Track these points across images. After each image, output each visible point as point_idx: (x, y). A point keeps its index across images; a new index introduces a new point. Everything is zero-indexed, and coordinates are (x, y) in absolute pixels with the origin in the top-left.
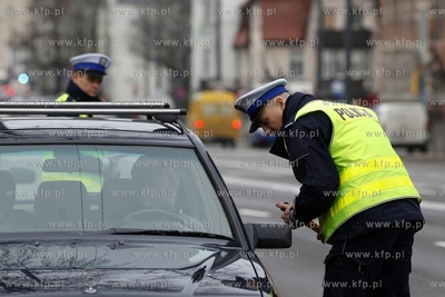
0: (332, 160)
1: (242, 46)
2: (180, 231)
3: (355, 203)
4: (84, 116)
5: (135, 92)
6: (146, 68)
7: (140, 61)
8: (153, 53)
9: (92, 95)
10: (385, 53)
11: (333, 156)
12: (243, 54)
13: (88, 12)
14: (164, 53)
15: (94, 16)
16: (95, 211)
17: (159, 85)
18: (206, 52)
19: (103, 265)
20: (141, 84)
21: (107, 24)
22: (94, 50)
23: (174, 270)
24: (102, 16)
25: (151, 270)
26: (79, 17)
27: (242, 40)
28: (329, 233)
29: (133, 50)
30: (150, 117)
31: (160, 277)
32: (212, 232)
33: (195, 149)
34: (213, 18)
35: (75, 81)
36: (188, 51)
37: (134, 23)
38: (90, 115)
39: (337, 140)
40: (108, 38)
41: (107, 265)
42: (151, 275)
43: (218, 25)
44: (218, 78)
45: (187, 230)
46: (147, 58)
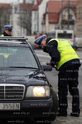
0: (58, 51)
1: (44, 24)
2: (26, 67)
3: (64, 60)
4: (7, 40)
5: (18, 34)
6: (21, 29)
7: (20, 27)
8: (23, 25)
9: (9, 35)
10: (77, 26)
11: (58, 50)
12: (44, 26)
13: (7, 15)
14: (25, 25)
15: (9, 16)
16: (6, 62)
17: (24, 33)
18: (35, 25)
19: (8, 75)
20: (20, 33)
21: (12, 18)
22: (9, 24)
23: (25, 76)
24: (11, 16)
25: (20, 76)
26: (5, 17)
27: (44, 22)
28: (58, 68)
29: (18, 24)
30: (19, 40)
31: (22, 78)
32: (34, 67)
33: (30, 48)
34: (37, 17)
35: (5, 31)
36: (31, 25)
37: (18, 18)
38: (9, 40)
39: (59, 46)
40: (12, 22)
41: (9, 75)
42: (20, 77)
43: (38, 19)
44: (38, 31)
45: (28, 67)
46: (21, 26)
